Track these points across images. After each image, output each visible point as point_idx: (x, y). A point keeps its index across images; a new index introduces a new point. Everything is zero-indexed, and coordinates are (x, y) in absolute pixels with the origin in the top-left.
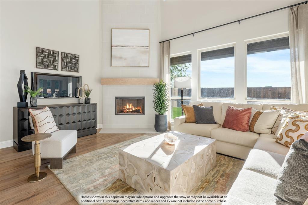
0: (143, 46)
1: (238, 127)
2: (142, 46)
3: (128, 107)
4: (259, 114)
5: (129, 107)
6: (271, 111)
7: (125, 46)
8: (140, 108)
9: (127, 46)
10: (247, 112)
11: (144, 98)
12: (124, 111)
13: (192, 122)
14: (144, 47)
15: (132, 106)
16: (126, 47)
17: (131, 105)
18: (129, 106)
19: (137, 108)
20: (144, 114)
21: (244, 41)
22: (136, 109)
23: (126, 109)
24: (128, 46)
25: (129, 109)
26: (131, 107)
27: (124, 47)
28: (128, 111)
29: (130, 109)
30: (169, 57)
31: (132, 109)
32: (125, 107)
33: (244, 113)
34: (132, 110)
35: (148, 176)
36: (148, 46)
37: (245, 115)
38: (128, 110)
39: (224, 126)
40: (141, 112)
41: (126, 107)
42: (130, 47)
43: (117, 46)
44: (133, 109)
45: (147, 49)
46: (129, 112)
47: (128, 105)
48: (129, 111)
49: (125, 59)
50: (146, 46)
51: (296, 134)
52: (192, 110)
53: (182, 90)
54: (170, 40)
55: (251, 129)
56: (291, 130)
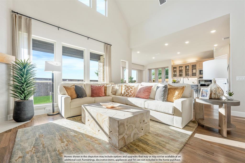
4: (106, 87)
6: (108, 86)
21: (90, 50)
35: (141, 123)
51: (129, 91)
52: (73, 89)
53: (53, 74)
54: (32, 19)
55: (106, 95)
56: (127, 90)
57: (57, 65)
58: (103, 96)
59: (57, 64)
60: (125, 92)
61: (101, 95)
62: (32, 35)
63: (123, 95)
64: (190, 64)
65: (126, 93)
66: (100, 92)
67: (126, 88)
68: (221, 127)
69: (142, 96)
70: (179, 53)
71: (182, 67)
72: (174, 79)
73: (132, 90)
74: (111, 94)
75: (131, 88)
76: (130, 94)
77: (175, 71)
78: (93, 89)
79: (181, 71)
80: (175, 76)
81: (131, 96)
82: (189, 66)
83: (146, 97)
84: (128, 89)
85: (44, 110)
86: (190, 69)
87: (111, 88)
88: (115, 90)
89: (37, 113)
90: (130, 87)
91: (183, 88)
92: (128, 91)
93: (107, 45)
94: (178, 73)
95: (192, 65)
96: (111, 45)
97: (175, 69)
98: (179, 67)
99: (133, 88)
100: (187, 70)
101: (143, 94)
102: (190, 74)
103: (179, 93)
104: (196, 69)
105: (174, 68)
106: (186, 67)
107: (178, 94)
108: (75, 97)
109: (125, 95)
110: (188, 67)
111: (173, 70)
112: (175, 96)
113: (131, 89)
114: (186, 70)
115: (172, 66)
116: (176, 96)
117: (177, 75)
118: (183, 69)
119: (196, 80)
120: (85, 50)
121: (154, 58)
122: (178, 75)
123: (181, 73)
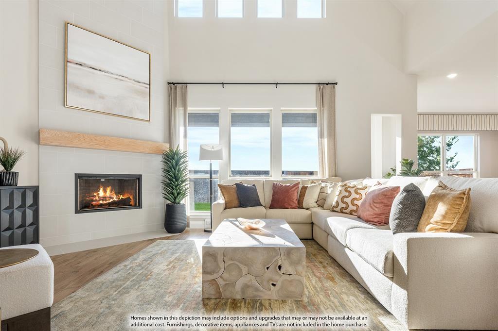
0: (140, 80)
1: (290, 205)
2: (137, 80)
3: (101, 193)
4: (305, 189)
5: (104, 194)
6: (311, 185)
7: (100, 70)
8: (131, 194)
9: (105, 72)
10: (295, 187)
11: (139, 178)
12: (94, 203)
13: (235, 207)
14: (141, 84)
15: (111, 191)
16: (103, 73)
17: (109, 190)
18: (105, 191)
19: (123, 195)
20: (140, 206)
21: (281, 108)
22: (121, 197)
23: (97, 198)
24: (108, 72)
25: (104, 198)
26: (108, 194)
27: (99, 72)
28: (101, 202)
29: (108, 199)
30: (185, 110)
31: (113, 198)
32: (95, 194)
33: (294, 188)
34: (111, 200)
35: (268, 268)
36: (147, 84)
37: (295, 190)
38: (103, 200)
39: (272, 207)
40: (132, 203)
41: (98, 194)
42: (112, 75)
43: (81, 65)
44: (115, 199)
45: (146, 88)
46: (105, 204)
47: (101, 189)
48: (104, 202)
49: (102, 97)
50: (144, 83)
51: (348, 200)
52: (234, 190)
53: (211, 164)
54: (188, 85)
55: (300, 206)
56: (345, 196)
57: (213, 150)
58: (292, 208)
59: (213, 148)
60: (337, 202)
61: (287, 206)
62: (189, 108)
63: (335, 209)
65: (342, 205)
66: (286, 199)
67: (344, 191)
73: (357, 196)
74: (315, 204)
75: (357, 193)
76: (351, 207)
81: (353, 213)
83: (375, 220)
84: (347, 194)
85: (203, 222)
87: (318, 190)
88: (324, 196)
89: (193, 225)
90: (352, 191)
91: (463, 196)
92: (345, 200)
93: (322, 87)
96: (336, 84)
99: (363, 192)
101: (369, 210)
103: (446, 213)
107: (444, 217)
108: (236, 206)
109: (338, 209)
112: (432, 221)
113: (354, 195)
116: (437, 222)
120: (271, 110)
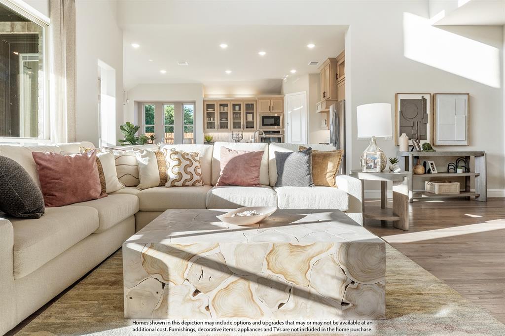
51: (191, 169)
56: (187, 166)
63: (176, 184)
64: (242, 100)
67: (182, 160)
68: (398, 216)
69: (244, 179)
70: (228, 72)
71: (226, 105)
72: (207, 135)
73: (198, 164)
76: (196, 178)
77: (209, 115)
78: (56, 172)
79: (223, 115)
80: (210, 125)
81: (197, 184)
82: (239, 105)
84: (188, 162)
86: (242, 111)
87: (112, 162)
88: (131, 169)
90: (191, 158)
91: (340, 154)
92: (189, 169)
94: (217, 121)
95: (246, 104)
97: (210, 110)
98: (221, 105)
100: (236, 113)
102: (242, 123)
104: (252, 113)
105: (210, 106)
106: (234, 105)
107: (334, 167)
109: (180, 182)
110: (237, 108)
111: (207, 110)
114: (234, 113)
115: (204, 101)
116: (331, 172)
117: (216, 123)
118: (229, 110)
119: (252, 138)
121: (163, 72)
122: (219, 123)
123: (224, 121)
